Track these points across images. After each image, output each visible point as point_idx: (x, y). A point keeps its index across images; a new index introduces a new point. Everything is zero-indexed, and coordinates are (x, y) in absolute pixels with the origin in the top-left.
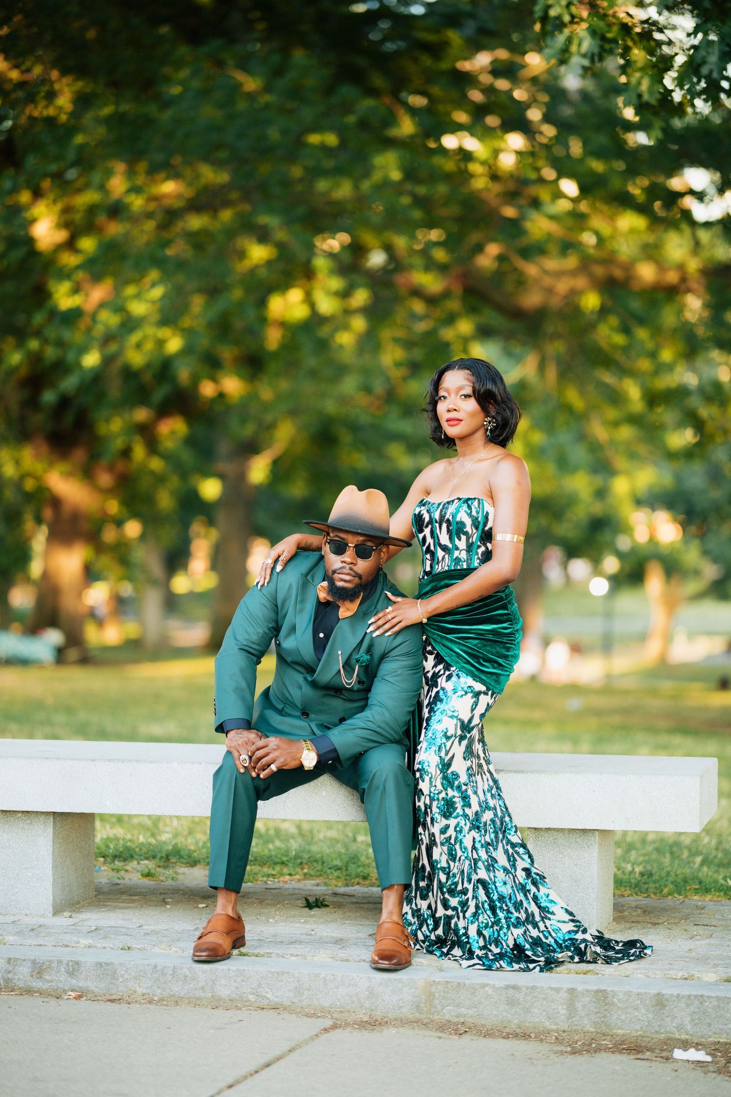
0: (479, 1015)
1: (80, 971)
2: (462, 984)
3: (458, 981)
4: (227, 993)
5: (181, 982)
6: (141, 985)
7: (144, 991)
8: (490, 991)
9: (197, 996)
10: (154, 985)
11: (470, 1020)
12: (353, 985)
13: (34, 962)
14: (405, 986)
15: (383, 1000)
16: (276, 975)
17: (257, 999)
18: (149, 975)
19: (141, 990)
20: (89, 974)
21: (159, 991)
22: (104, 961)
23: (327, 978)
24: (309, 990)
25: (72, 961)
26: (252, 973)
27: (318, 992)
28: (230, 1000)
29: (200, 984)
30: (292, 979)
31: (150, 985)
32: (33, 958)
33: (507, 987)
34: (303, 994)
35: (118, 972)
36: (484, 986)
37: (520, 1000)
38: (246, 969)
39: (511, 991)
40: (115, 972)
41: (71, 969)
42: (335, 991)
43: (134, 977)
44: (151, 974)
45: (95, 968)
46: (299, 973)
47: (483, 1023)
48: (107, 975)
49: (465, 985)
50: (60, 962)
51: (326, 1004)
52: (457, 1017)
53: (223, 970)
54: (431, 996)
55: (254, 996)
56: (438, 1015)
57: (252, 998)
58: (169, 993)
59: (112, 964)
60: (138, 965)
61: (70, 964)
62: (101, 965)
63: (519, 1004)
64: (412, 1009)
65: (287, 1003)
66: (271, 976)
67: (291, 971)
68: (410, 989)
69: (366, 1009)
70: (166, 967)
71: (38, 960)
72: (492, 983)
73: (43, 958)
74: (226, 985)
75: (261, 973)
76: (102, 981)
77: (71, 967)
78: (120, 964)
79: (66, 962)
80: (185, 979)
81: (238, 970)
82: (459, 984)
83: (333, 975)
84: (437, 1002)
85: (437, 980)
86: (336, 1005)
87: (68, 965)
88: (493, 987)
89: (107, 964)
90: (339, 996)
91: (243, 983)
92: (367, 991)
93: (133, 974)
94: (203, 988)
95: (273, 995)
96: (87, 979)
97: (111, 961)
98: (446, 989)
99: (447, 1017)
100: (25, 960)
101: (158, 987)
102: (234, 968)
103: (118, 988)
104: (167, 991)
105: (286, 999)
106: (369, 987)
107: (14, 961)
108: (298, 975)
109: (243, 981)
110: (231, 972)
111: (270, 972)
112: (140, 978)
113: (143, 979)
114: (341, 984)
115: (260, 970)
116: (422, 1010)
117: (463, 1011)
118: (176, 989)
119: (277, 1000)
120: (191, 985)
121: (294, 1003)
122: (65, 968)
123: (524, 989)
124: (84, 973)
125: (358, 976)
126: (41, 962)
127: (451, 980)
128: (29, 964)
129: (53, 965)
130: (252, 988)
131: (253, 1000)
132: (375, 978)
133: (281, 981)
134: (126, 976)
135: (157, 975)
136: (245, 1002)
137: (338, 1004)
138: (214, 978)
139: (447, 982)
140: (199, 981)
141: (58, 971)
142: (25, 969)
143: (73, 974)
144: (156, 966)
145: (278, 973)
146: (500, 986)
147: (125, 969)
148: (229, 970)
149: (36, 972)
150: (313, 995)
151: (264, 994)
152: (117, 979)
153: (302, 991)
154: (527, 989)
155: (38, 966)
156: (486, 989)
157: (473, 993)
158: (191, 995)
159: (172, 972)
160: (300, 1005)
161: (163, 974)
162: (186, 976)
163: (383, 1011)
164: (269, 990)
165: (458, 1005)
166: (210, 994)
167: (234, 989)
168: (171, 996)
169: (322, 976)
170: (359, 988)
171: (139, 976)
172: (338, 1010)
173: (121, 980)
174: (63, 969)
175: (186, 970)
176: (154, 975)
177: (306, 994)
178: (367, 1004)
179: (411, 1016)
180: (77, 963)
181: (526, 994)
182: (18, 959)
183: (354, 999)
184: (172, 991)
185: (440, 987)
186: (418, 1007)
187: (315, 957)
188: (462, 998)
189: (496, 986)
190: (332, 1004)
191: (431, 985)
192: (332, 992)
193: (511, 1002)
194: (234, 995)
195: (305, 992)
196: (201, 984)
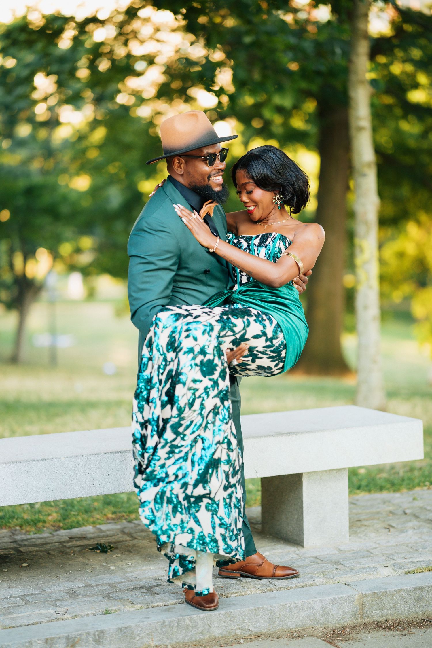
0: (396, 613)
1: (105, 638)
2: (385, 593)
3: (382, 591)
4: (220, 632)
5: (184, 631)
6: (153, 639)
7: (157, 644)
8: (404, 594)
9: (198, 639)
10: (164, 637)
11: (390, 617)
12: (310, 608)
13: (68, 638)
14: (346, 602)
15: (333, 615)
16: (254, 611)
17: (242, 632)
18: (159, 630)
19: (154, 643)
20: (112, 639)
21: (168, 641)
22: (123, 626)
23: (292, 606)
24: (279, 618)
25: (97, 631)
26: (237, 613)
27: (286, 618)
28: (222, 637)
29: (199, 629)
30: (266, 612)
31: (161, 638)
32: (66, 635)
33: (416, 589)
34: (275, 622)
35: (135, 632)
36: (399, 591)
37: (424, 596)
38: (232, 611)
39: (418, 591)
40: (132, 633)
41: (97, 638)
42: (298, 615)
43: (147, 634)
44: (161, 629)
45: (117, 633)
46: (271, 606)
47: (399, 618)
48: (127, 636)
49: (387, 593)
50: (88, 634)
51: (292, 626)
52: (382, 617)
53: (215, 615)
54: (363, 605)
55: (240, 630)
56: (368, 618)
57: (238, 632)
58: (175, 641)
59: (130, 627)
60: (150, 624)
61: (97, 634)
62: (121, 629)
63: (423, 599)
64: (351, 618)
65: (264, 631)
66: (250, 612)
67: (265, 606)
68: (349, 603)
69: (321, 624)
70: (172, 621)
71: (71, 636)
72: (405, 588)
73: (74, 633)
74: (218, 626)
75: (244, 612)
76: (123, 642)
77: (97, 636)
78: (136, 625)
79: (92, 633)
80: (187, 628)
81: (226, 613)
82: (383, 593)
83: (295, 603)
84: (367, 609)
85: (367, 593)
86: (300, 625)
87: (94, 635)
88: (406, 591)
89: (126, 628)
90: (301, 618)
91: (231, 622)
92: (321, 610)
93: (147, 632)
94: (202, 632)
95: (253, 627)
96: (111, 643)
97: (128, 625)
98: (374, 599)
99: (374, 619)
100: (59, 638)
101: (168, 638)
102: (223, 612)
103: (135, 645)
104: (174, 640)
105: (263, 628)
106: (323, 607)
107: (51, 640)
108: (270, 608)
109: (230, 620)
110: (221, 615)
111: (250, 610)
112: (152, 634)
113: (155, 634)
114: (302, 608)
115: (243, 609)
116: (358, 616)
117: (386, 612)
118: (181, 637)
119: (256, 630)
120: (192, 632)
121: (269, 630)
122: (92, 638)
123: (427, 588)
124: (108, 639)
125: (313, 601)
126: (73, 636)
127: (377, 591)
128: (64, 641)
129: (83, 637)
130: (238, 625)
131: (239, 633)
132: (326, 600)
133: (258, 615)
134: (142, 635)
135: (166, 629)
136: (233, 636)
137: (301, 624)
138: (209, 623)
139: (374, 593)
140: (198, 628)
141: (87, 642)
142: (61, 645)
143: (100, 641)
144: (164, 622)
145: (255, 610)
146: (410, 589)
147: (140, 629)
148: (220, 614)
149: (70, 646)
150: (282, 621)
151: (246, 627)
152: (135, 639)
153: (274, 620)
154: (428, 588)
155: (71, 640)
156: (401, 593)
157: (392, 597)
158: (193, 639)
159: (177, 624)
160: (274, 630)
161: (171, 627)
162: (187, 626)
163: (333, 623)
164: (250, 624)
165: (382, 609)
166: (208, 636)
167: (224, 628)
168: (177, 643)
169: (287, 606)
170: (315, 609)
171: (151, 633)
172: (301, 628)
173: (138, 638)
174: (91, 639)
175: (188, 621)
176: (163, 630)
177: (277, 622)
178: (322, 621)
179: (350, 623)
180: (102, 632)
181: (428, 591)
182: (53, 638)
183: (312, 618)
184: (178, 639)
185: (369, 598)
186: (355, 615)
187: (248, 592)
188: (385, 602)
189: (408, 590)
190: (296, 625)
191: (363, 598)
192: (295, 616)
193: (418, 599)
194: (225, 633)
195: (277, 620)
196: (201, 629)
